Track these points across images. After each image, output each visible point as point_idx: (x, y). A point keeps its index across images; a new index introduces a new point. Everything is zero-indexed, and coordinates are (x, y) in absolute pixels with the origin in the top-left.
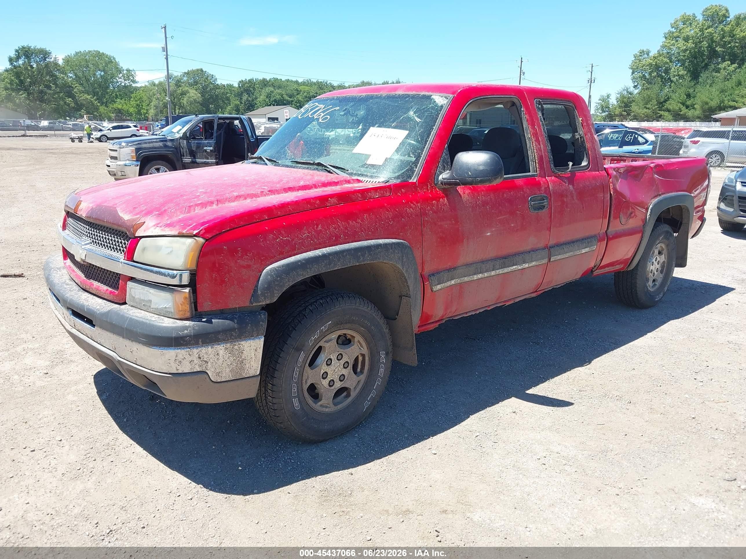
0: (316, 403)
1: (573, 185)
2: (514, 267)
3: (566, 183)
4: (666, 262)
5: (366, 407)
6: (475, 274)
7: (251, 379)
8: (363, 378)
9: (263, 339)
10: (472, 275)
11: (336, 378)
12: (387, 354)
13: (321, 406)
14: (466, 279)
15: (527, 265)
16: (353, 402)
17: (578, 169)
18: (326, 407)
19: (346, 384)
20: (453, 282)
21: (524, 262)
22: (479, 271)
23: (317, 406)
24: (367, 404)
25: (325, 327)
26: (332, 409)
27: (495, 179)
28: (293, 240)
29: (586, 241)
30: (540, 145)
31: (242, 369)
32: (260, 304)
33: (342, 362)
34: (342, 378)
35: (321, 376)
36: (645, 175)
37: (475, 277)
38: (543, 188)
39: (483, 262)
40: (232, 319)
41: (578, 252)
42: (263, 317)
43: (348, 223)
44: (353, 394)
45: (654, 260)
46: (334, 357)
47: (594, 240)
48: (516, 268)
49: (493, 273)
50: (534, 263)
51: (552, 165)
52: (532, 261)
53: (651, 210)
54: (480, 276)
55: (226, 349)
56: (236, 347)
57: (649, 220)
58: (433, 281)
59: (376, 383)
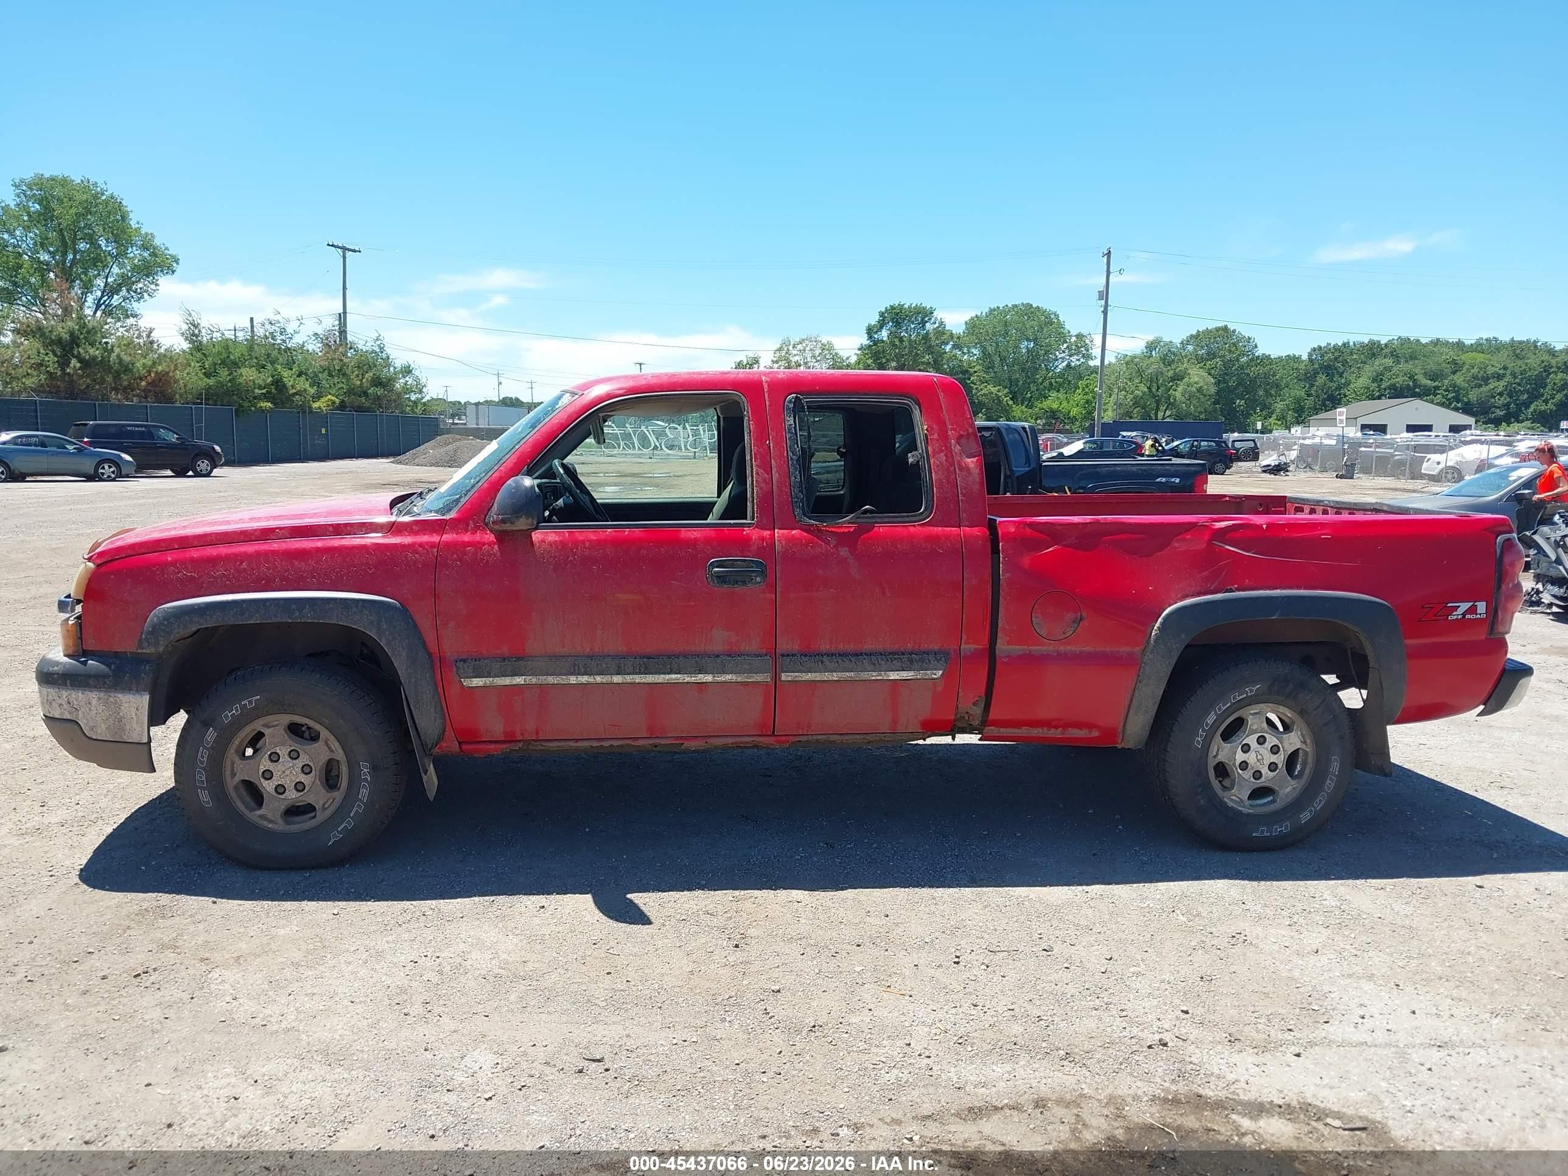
0: (252, 810)
1: (853, 550)
2: (674, 676)
3: (829, 543)
5: (332, 841)
6: (571, 674)
7: (133, 745)
8: (338, 796)
9: (146, 698)
10: (566, 675)
11: (290, 785)
12: (374, 768)
13: (262, 817)
14: (551, 680)
15: (709, 678)
16: (317, 828)
17: (888, 520)
18: (271, 821)
19: (310, 799)
20: (519, 680)
21: (701, 671)
22: (583, 670)
23: (255, 816)
24: (335, 837)
25: (250, 702)
26: (280, 826)
28: (200, 577)
29: (905, 658)
31: (122, 729)
32: (144, 651)
33: (299, 763)
34: (299, 787)
35: (260, 774)
37: (573, 680)
38: (755, 548)
39: (591, 657)
40: (109, 666)
41: (874, 676)
42: (147, 668)
43: (292, 565)
44: (321, 817)
45: (1252, 740)
46: (283, 752)
47: (932, 659)
49: (617, 679)
50: (728, 677)
51: (798, 511)
52: (723, 672)
53: (1165, 619)
54: (584, 679)
55: (99, 699)
56: (111, 699)
57: (1156, 641)
58: (462, 671)
59: (354, 810)
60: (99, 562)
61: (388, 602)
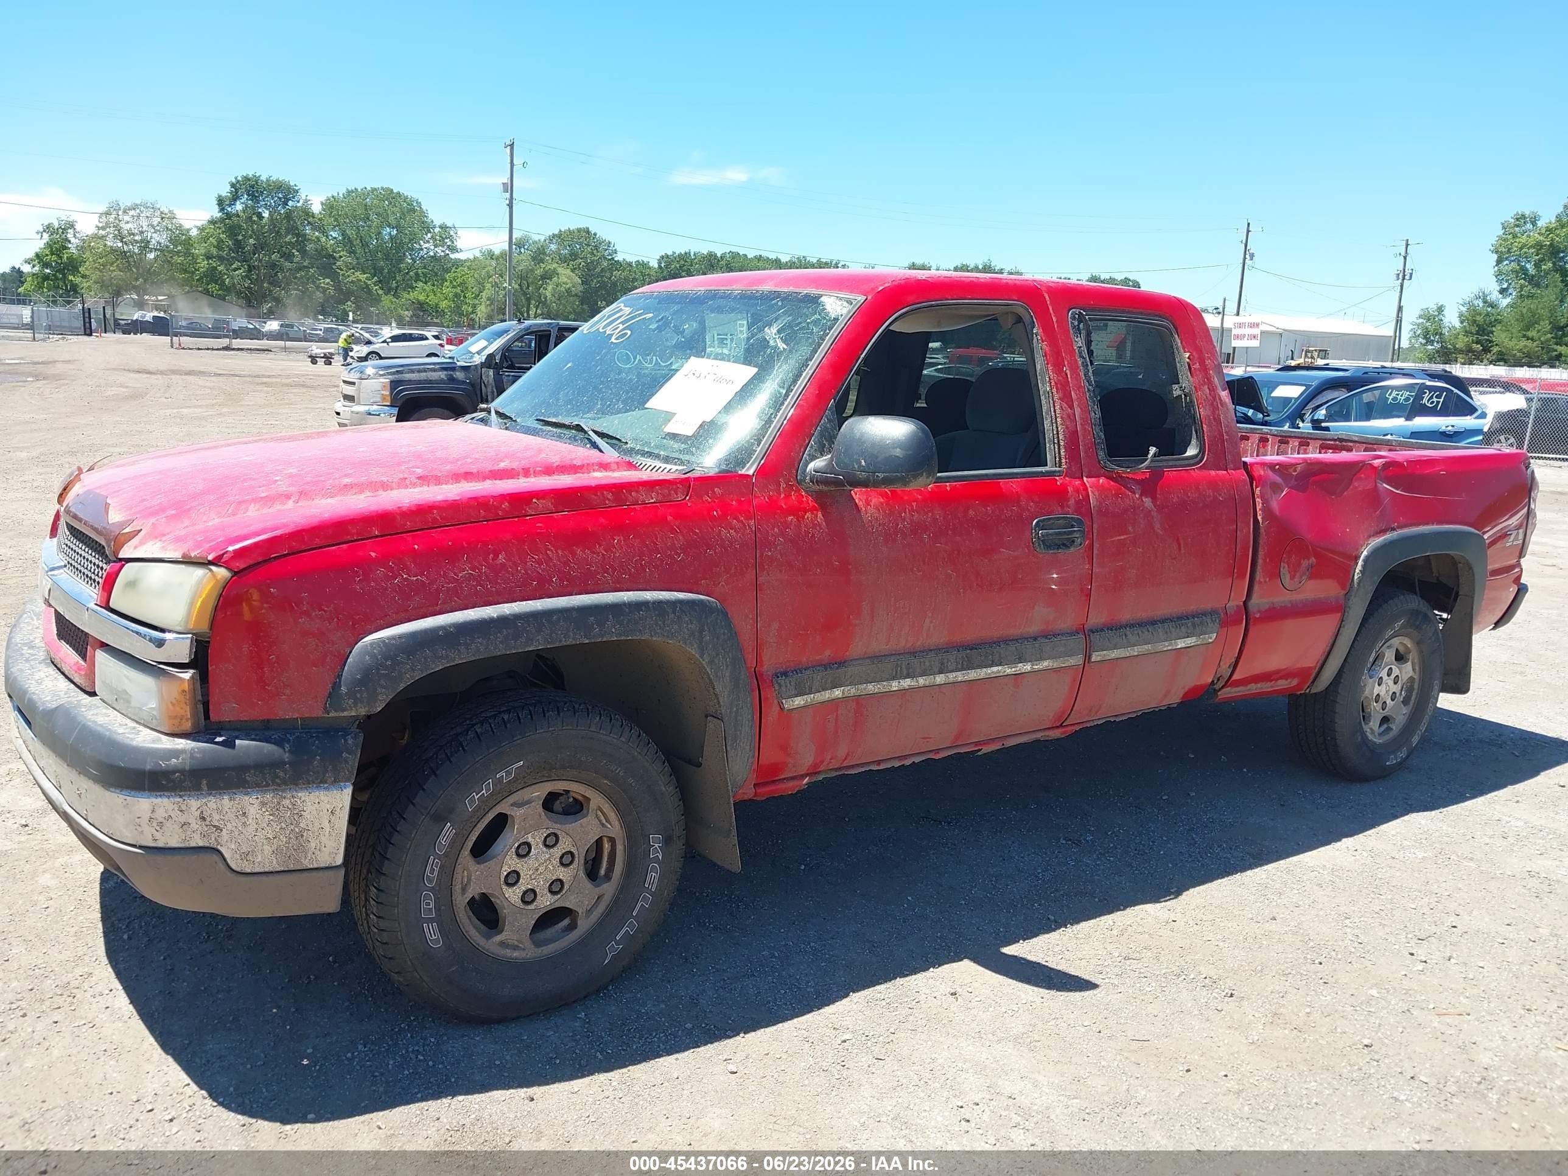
0: (488, 937)
1: (1154, 499)
2: (995, 669)
3: (1134, 493)
4: (1417, 680)
5: (610, 956)
6: (893, 679)
7: (320, 874)
8: (609, 889)
9: (348, 791)
10: (887, 680)
11: (541, 886)
12: (667, 841)
13: (502, 944)
14: (871, 688)
15: (1028, 667)
16: (583, 942)
17: (1171, 463)
18: (515, 948)
19: (569, 901)
20: (837, 693)
21: (1021, 659)
22: (905, 672)
23: (492, 945)
24: (613, 948)
25: (508, 773)
26: (528, 952)
27: (915, 477)
28: (432, 583)
29: (1189, 622)
30: (1071, 407)
31: (301, 849)
32: (346, 714)
33: (557, 851)
34: (557, 886)
35: (502, 879)
36: (1356, 484)
37: (895, 685)
38: (1072, 502)
39: (913, 653)
40: (279, 743)
41: (1166, 646)
42: (350, 742)
43: (574, 554)
44: (584, 925)
45: (1384, 674)
46: (535, 839)
47: (1209, 621)
48: (999, 672)
49: (940, 679)
50: (1045, 664)
51: (1101, 454)
52: (1041, 659)
53: (1366, 561)
54: (907, 683)
55: (263, 804)
56: (286, 802)
57: (1359, 584)
58: (783, 688)
59: (639, 905)
60: (240, 565)
61: (701, 601)
